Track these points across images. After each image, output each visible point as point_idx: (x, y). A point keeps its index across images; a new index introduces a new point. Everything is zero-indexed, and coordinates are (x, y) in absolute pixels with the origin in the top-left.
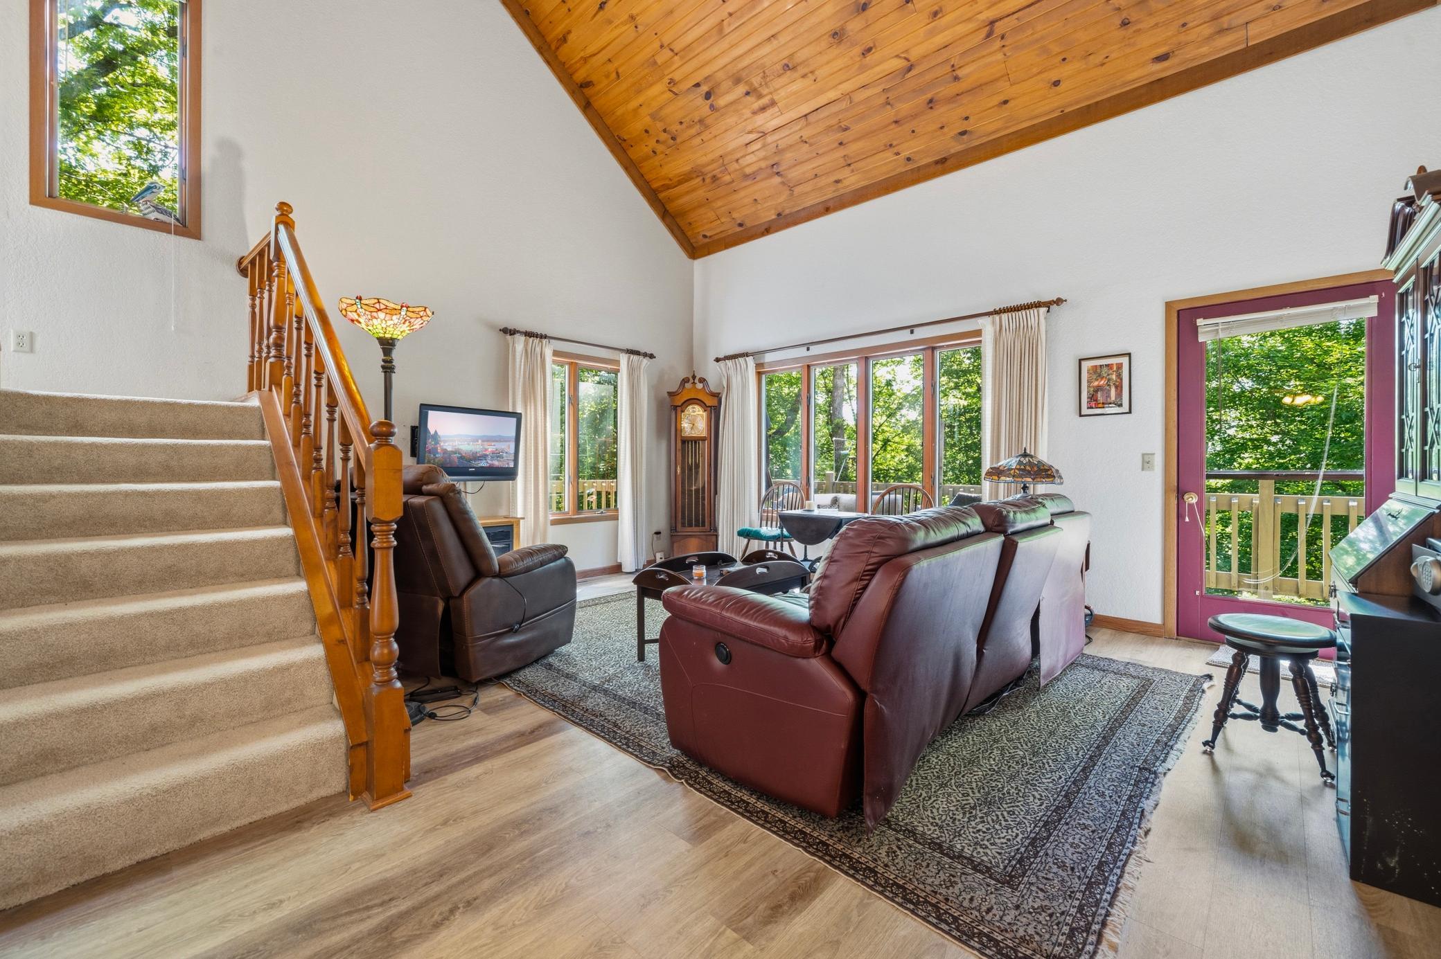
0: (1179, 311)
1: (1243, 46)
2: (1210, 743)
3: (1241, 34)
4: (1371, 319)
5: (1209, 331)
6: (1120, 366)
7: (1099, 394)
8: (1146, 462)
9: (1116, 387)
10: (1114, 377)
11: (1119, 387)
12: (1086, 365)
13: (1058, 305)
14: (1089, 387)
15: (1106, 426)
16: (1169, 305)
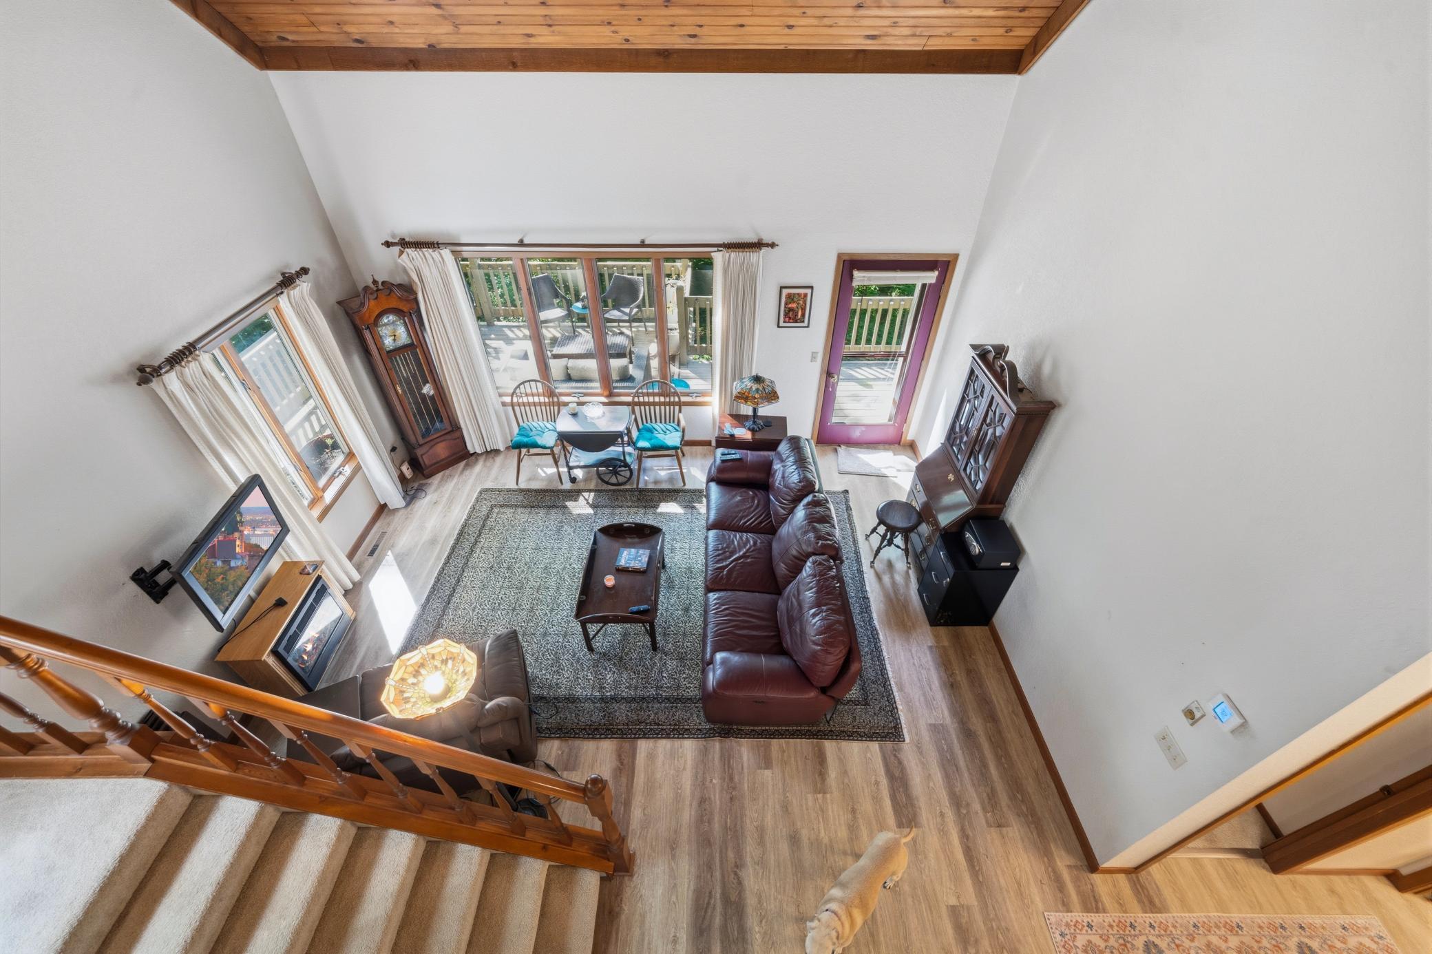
0: (844, 261)
1: (920, 48)
2: (872, 562)
3: (923, 41)
4: (930, 284)
5: (861, 278)
6: (806, 295)
7: (791, 313)
8: (813, 357)
9: (802, 309)
10: (801, 302)
11: (804, 310)
12: (785, 292)
13: (772, 248)
14: (785, 307)
15: (794, 334)
16: (840, 256)
